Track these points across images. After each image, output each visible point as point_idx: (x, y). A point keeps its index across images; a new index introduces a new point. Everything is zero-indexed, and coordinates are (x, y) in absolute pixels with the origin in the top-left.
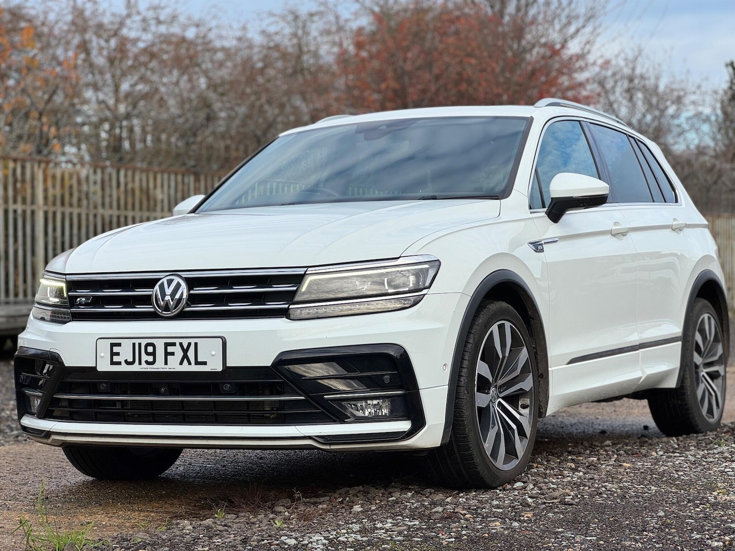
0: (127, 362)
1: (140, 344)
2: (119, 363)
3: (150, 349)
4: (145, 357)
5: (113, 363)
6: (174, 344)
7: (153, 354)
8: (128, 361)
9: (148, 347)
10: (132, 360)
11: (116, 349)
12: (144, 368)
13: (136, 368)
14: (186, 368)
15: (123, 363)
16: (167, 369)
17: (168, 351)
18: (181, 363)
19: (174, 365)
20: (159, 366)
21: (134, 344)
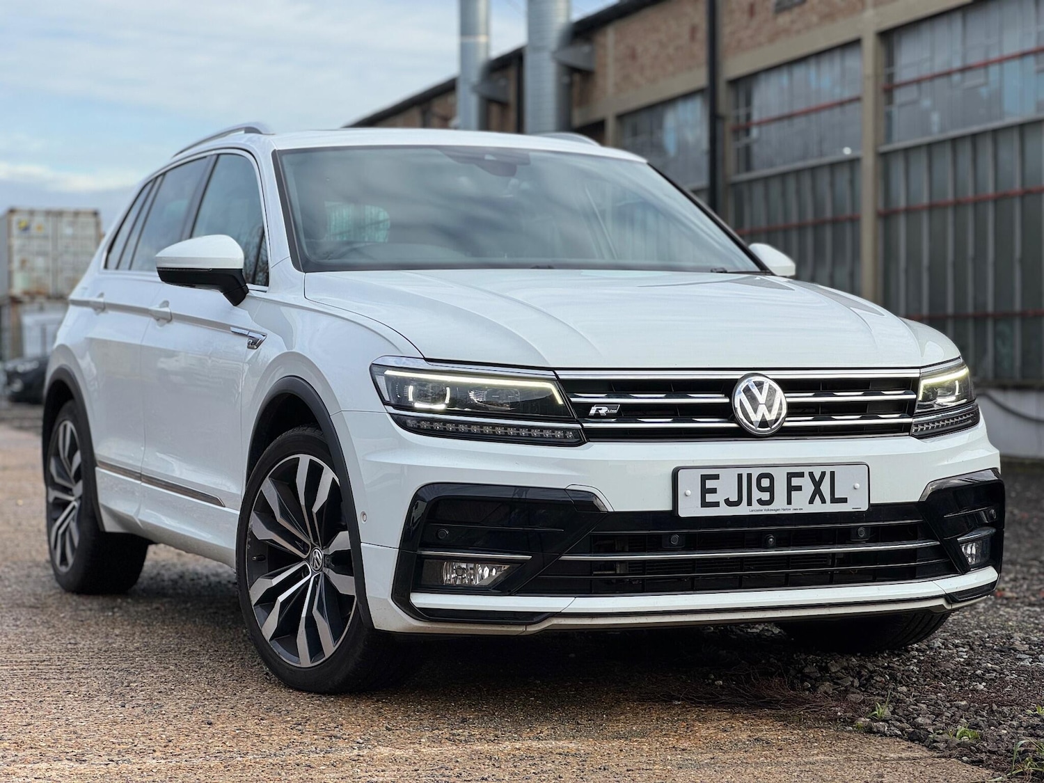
0: (728, 502)
1: (749, 476)
2: (716, 504)
3: (765, 483)
4: (756, 494)
5: (705, 504)
6: (801, 475)
7: (771, 489)
8: (730, 500)
9: (762, 480)
11: (710, 484)
12: (757, 509)
13: (743, 510)
14: (818, 507)
15: (722, 504)
16: (791, 510)
17: (792, 485)
18: (811, 501)
19: (802, 504)
20: (779, 506)
21: (740, 476)
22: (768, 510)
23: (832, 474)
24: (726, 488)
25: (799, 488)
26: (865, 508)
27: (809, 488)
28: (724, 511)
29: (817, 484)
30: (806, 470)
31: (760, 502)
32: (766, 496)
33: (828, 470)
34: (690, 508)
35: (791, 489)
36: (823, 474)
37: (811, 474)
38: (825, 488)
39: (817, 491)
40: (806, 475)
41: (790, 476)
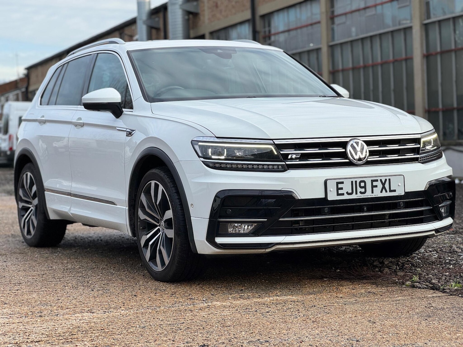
0: (348, 193)
1: (356, 182)
2: (343, 194)
3: (362, 184)
4: (359, 190)
5: (338, 194)
6: (377, 181)
7: (365, 187)
10: (351, 192)
11: (340, 186)
12: (359, 196)
13: (354, 196)
14: (384, 194)
15: (345, 194)
16: (373, 196)
17: (374, 185)
18: (381, 192)
19: (378, 193)
20: (369, 194)
21: (352, 182)
22: (364, 196)
23: (389, 180)
24: (347, 187)
25: (376, 186)
26: (403, 194)
27: (380, 186)
28: (346, 197)
29: (384, 184)
30: (379, 179)
31: (361, 193)
32: (363, 190)
33: (388, 178)
34: (332, 196)
35: (373, 187)
36: (386, 180)
37: (381, 180)
38: (387, 186)
39: (384, 187)
40: (379, 181)
41: (372, 181)
